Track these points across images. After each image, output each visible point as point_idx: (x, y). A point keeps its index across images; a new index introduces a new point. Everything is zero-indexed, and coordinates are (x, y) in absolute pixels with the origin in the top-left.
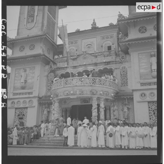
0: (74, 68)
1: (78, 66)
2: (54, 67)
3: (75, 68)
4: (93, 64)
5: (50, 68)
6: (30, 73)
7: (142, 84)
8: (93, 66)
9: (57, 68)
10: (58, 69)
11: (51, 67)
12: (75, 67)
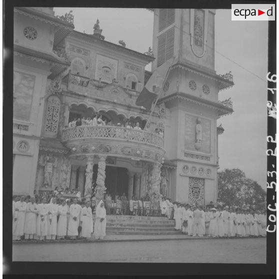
0: (96, 102)
1: (103, 101)
2: (62, 87)
3: (98, 103)
4: (125, 106)
5: (55, 87)
6: (22, 86)
7: (186, 154)
8: (124, 109)
9: (68, 92)
10: (69, 95)
11: (57, 86)
12: (98, 101)
